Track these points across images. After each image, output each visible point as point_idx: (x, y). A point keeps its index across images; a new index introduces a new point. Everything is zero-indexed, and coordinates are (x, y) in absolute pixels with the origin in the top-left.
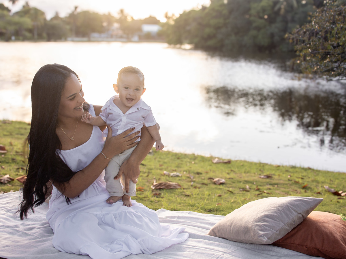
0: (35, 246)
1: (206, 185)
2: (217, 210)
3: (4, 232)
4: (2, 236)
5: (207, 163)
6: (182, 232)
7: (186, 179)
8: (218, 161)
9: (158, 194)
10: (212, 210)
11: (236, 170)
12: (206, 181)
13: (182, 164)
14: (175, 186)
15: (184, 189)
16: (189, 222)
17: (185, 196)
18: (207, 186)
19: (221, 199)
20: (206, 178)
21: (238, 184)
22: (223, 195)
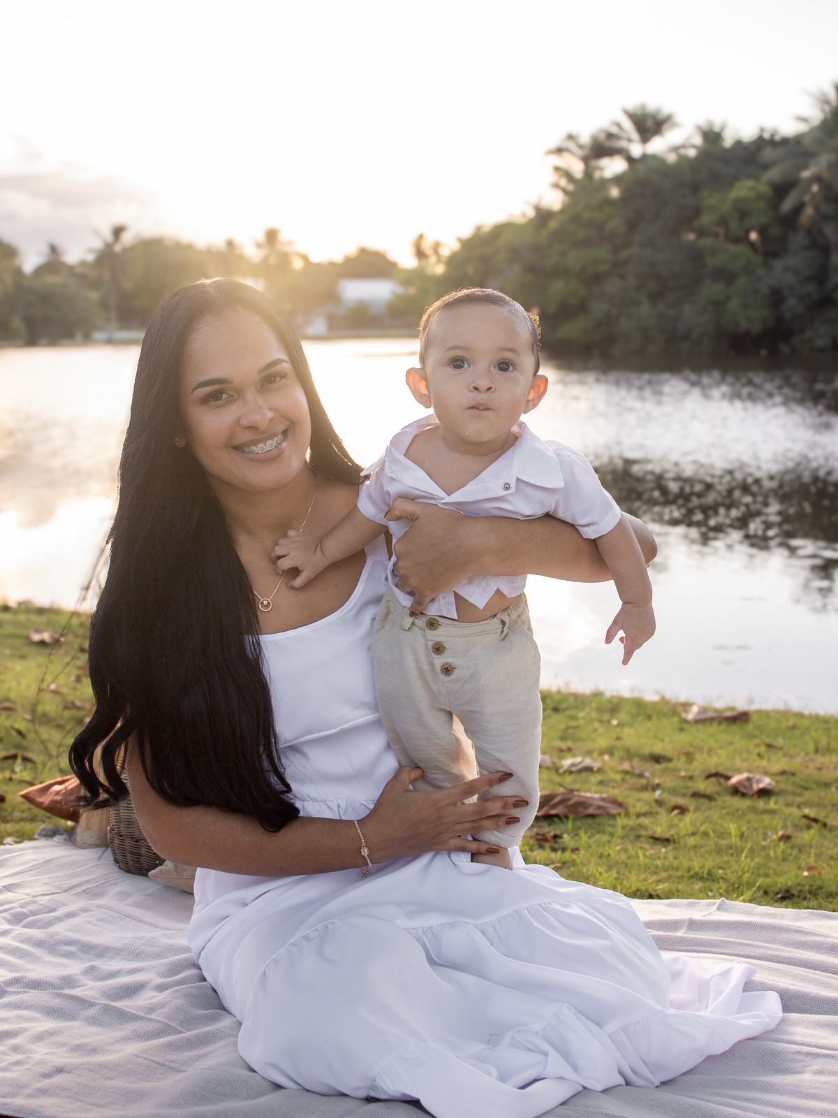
0: (172, 1065)
1: (709, 798)
2: (814, 894)
3: (28, 1008)
4: (24, 1025)
5: (665, 722)
6: (749, 986)
7: (623, 780)
8: (699, 713)
9: (549, 838)
10: (794, 892)
11: (780, 742)
12: (702, 786)
13: (575, 728)
14: (602, 804)
15: (639, 815)
16: (748, 942)
17: (652, 840)
18: (713, 804)
19: (800, 851)
20: (697, 773)
21: (822, 794)
22: (795, 834)
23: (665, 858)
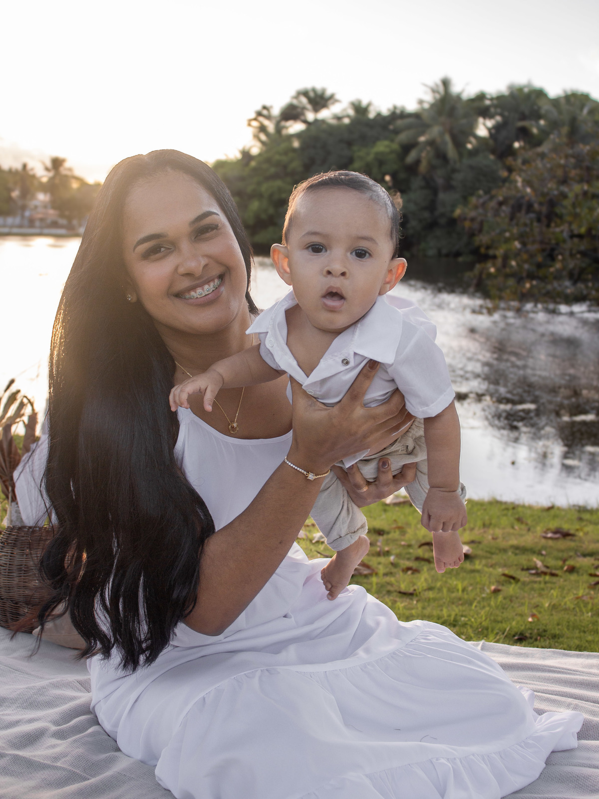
1: (427, 561)
2: (542, 636)
10: (527, 635)
12: (420, 552)
15: (384, 575)
19: (511, 601)
20: (413, 542)
21: (505, 557)
22: (500, 587)
23: (417, 608)
